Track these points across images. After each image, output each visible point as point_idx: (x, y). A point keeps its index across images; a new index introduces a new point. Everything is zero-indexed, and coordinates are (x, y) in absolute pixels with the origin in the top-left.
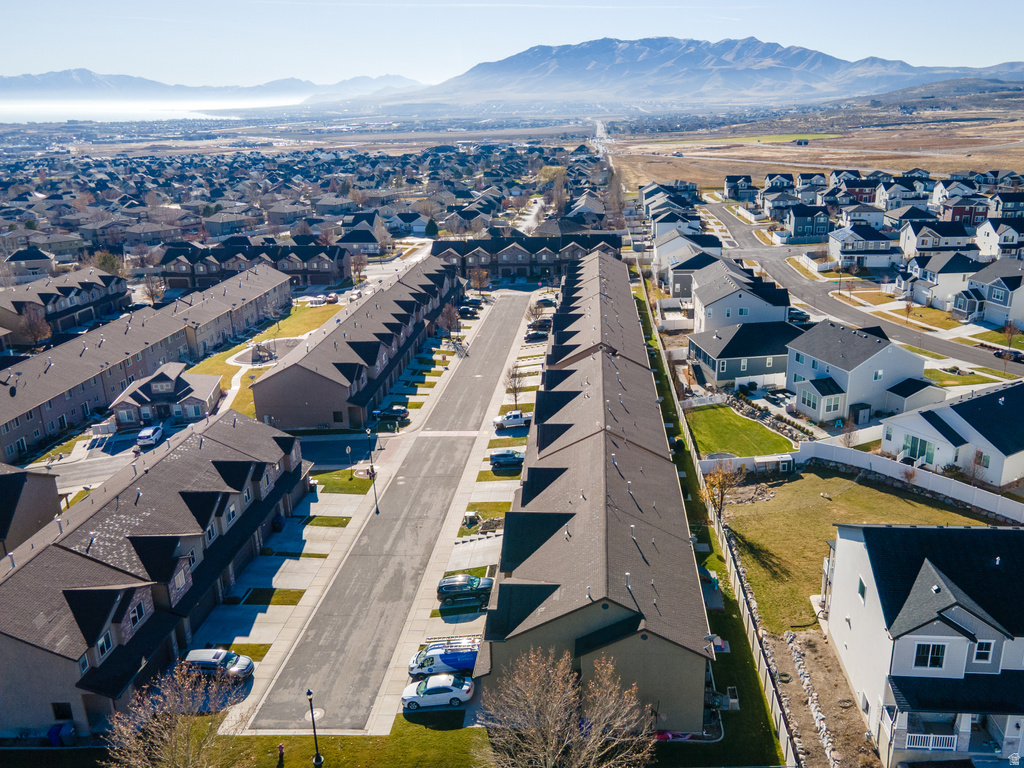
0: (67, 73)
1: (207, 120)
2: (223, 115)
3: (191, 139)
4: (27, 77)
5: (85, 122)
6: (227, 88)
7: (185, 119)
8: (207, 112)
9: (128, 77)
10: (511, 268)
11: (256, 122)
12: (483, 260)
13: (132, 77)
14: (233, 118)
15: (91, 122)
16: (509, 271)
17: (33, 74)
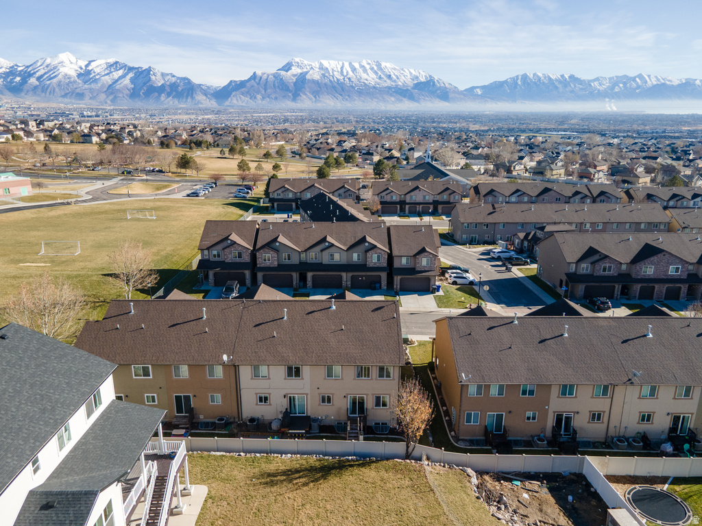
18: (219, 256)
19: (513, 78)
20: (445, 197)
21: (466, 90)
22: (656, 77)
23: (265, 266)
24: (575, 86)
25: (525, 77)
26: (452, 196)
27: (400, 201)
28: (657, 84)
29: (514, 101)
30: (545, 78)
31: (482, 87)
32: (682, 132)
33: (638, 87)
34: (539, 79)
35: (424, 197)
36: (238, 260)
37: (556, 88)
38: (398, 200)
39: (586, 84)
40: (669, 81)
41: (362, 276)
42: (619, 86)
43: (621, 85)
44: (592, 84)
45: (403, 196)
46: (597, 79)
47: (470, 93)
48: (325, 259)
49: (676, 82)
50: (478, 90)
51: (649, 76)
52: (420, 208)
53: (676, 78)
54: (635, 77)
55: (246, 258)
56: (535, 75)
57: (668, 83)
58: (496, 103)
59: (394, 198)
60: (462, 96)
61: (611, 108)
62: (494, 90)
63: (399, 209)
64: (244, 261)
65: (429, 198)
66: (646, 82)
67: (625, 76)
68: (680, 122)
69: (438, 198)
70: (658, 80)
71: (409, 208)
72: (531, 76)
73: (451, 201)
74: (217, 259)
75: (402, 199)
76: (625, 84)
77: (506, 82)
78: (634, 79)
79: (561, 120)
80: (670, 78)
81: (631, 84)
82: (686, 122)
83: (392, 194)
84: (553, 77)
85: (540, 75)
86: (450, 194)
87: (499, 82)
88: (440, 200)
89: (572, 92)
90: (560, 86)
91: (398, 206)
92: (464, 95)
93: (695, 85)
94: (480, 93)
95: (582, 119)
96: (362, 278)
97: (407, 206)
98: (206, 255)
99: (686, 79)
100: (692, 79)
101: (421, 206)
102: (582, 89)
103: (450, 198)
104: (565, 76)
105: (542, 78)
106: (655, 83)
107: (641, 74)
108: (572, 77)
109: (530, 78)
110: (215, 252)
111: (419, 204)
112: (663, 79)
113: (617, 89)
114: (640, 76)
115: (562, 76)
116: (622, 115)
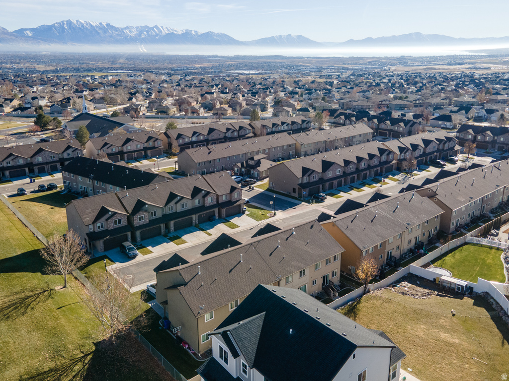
0: (410, 34)
1: (467, 55)
2: (475, 53)
3: (450, 65)
4: (394, 36)
5: (408, 57)
6: (487, 38)
7: (455, 55)
8: (470, 51)
9: (438, 35)
10: (505, 146)
11: (493, 56)
12: (488, 138)
13: (439, 35)
14: (483, 54)
15: (410, 56)
16: (503, 147)
17: (396, 35)
18: (102, 227)
19: (59, 23)
20: (151, 143)
21: (15, 31)
22: (167, 28)
23: (141, 224)
24: (113, 32)
25: (69, 23)
26: (156, 142)
27: (119, 151)
28: (169, 33)
29: (65, 43)
30: (87, 24)
31: (32, 30)
32: (197, 69)
33: (157, 35)
34: (83, 25)
35: (137, 145)
36: (118, 225)
37: (98, 33)
38: (117, 151)
39: (121, 31)
40: (175, 31)
41: (203, 214)
42: (144, 34)
43: (145, 33)
44: (125, 31)
45: (120, 148)
46: (127, 28)
47: (20, 34)
48: (179, 208)
49: (180, 33)
50: (28, 32)
51: (162, 27)
52: (135, 155)
53: (180, 29)
54: (153, 28)
55: (124, 222)
56: (77, 21)
57: (175, 32)
58: (49, 45)
59: (114, 150)
60: (14, 38)
61: (142, 50)
62: (44, 33)
63: (119, 158)
64: (123, 225)
65: (141, 146)
66: (161, 31)
67: (146, 27)
68: (192, 61)
69: (146, 145)
70: (168, 30)
71: (127, 155)
72: (75, 22)
73: (156, 146)
74: (101, 229)
75: (120, 150)
76: (147, 32)
77: (53, 26)
78: (152, 29)
79: (111, 60)
80: (175, 29)
81: (152, 33)
82: (195, 61)
83: (112, 147)
84: (94, 24)
85: (82, 21)
86: (154, 141)
87: (47, 26)
88: (148, 147)
89: (111, 36)
90: (100, 31)
91: (119, 156)
92: (16, 37)
93: (192, 34)
94: (30, 35)
95: (127, 59)
96: (203, 215)
97: (126, 155)
98: (91, 229)
99: (186, 30)
100: (190, 30)
101: (136, 153)
102: (118, 35)
103: (154, 144)
104: (103, 24)
105: (85, 25)
106: (167, 32)
107: (156, 25)
108: (108, 25)
109: (74, 25)
110: (99, 224)
111: (134, 151)
112: (172, 30)
113: (143, 36)
114: (156, 27)
115: (101, 24)
116: (153, 56)
